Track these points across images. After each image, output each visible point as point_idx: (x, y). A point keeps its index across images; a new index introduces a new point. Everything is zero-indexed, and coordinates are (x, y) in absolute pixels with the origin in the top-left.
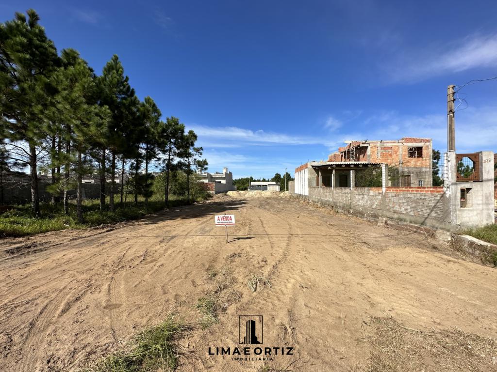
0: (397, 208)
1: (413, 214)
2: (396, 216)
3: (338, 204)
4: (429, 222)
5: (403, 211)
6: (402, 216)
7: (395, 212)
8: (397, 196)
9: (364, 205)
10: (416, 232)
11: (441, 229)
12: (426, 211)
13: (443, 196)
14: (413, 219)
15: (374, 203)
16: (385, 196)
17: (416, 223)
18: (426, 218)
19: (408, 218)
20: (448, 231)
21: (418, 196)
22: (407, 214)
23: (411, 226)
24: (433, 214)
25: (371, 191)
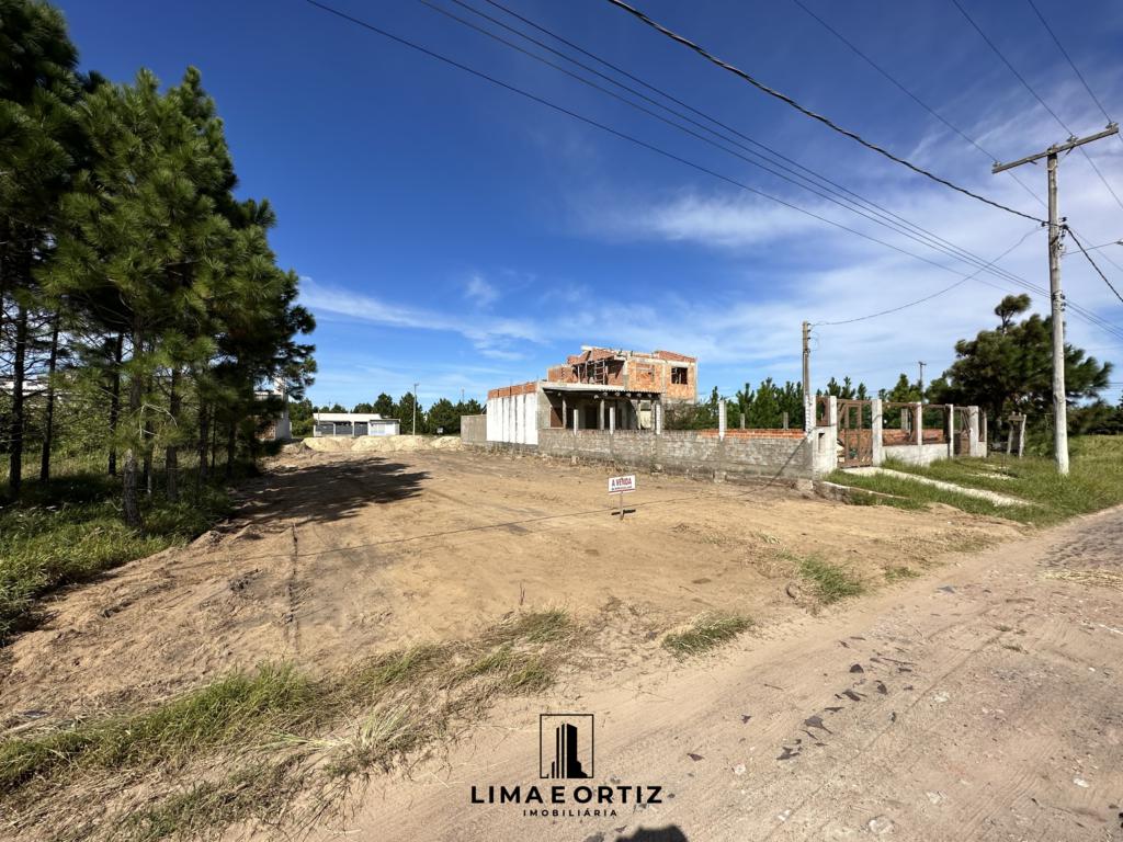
0: (743, 457)
1: (765, 464)
2: (741, 468)
3: (626, 458)
4: (787, 473)
5: (753, 461)
6: (750, 468)
7: (741, 463)
8: (743, 442)
9: (684, 457)
10: (769, 485)
11: (802, 477)
12: (782, 460)
13: (804, 441)
14: (765, 470)
15: (703, 454)
16: (722, 444)
17: (769, 474)
18: (783, 468)
19: (759, 470)
20: (810, 479)
21: (773, 442)
22: (758, 465)
23: (762, 479)
24: (792, 462)
25: (699, 437)
